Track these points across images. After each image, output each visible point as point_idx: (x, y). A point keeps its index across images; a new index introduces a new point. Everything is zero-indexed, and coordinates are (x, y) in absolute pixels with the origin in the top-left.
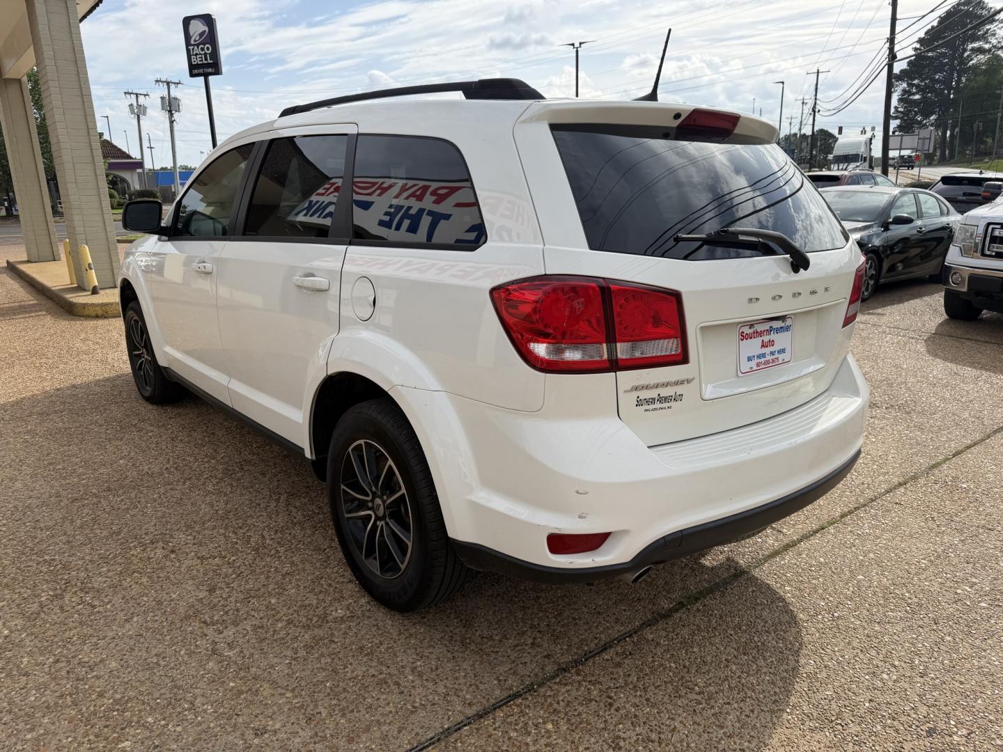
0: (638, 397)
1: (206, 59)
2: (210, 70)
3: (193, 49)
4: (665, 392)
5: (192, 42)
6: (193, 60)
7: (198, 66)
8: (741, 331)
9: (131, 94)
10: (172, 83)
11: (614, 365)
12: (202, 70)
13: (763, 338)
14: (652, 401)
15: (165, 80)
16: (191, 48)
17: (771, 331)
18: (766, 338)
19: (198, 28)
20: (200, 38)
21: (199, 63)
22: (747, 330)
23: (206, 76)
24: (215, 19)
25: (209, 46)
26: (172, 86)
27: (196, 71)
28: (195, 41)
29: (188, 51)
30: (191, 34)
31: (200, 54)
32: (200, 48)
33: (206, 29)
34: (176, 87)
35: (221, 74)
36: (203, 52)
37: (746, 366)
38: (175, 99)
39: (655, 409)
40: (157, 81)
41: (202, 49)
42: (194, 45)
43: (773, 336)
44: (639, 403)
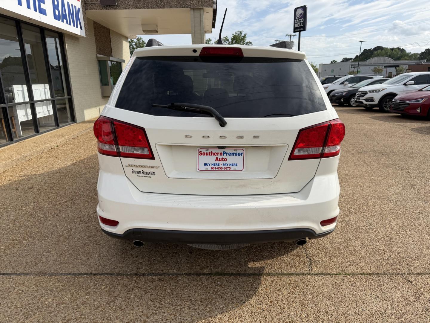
0: (132, 170)
1: (301, 25)
2: (302, 29)
3: (296, 21)
4: (146, 170)
5: (297, 18)
6: (296, 25)
7: (297, 28)
8: (199, 151)
9: (277, 41)
10: (292, 35)
11: (119, 154)
12: (298, 29)
13: (217, 156)
14: (140, 173)
15: (289, 34)
16: (296, 20)
17: (224, 154)
18: (220, 157)
19: (300, 11)
20: (300, 16)
21: (298, 26)
22: (203, 151)
23: (300, 32)
24: (307, 7)
25: (303, 19)
26: (292, 37)
27: (296, 30)
28: (298, 17)
29: (294, 22)
30: (297, 15)
31: (299, 23)
32: (299, 20)
33: (303, 12)
34: (293, 37)
35: (306, 30)
36: (300, 22)
37: (202, 167)
38: (292, 42)
39: (143, 176)
40: (287, 35)
41: (300, 21)
42: (297, 19)
43: (225, 156)
44: (134, 172)
